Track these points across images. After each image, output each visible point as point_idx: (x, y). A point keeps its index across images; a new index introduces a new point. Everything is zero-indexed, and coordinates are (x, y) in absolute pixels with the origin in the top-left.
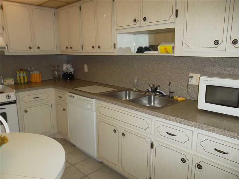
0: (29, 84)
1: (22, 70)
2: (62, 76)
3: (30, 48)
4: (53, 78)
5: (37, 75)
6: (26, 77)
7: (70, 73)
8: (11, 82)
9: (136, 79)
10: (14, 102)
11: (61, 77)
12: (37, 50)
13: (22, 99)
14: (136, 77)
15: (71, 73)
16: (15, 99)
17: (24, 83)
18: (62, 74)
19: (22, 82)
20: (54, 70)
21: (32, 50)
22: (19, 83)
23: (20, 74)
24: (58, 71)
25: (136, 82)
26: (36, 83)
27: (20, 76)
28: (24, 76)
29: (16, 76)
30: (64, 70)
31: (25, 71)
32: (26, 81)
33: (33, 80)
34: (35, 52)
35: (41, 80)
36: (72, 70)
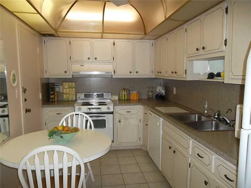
0: (128, 101)
1: (124, 89)
2: (155, 96)
3: (131, 72)
4: (147, 98)
5: (135, 94)
6: (126, 95)
7: (161, 94)
8: (116, 98)
9: (206, 104)
10: (112, 113)
11: (154, 98)
12: (135, 74)
13: (118, 111)
14: (207, 102)
15: (163, 94)
16: (113, 111)
17: (124, 100)
18: (155, 95)
19: (123, 99)
20: (149, 91)
21: (132, 74)
22: (121, 99)
23: (122, 92)
24: (152, 92)
25: (206, 107)
26: (133, 100)
27: (122, 94)
28: (125, 94)
29: (120, 94)
30: (158, 91)
31: (126, 90)
32: (126, 98)
33: (132, 98)
34: (134, 76)
35: (138, 99)
36: (163, 92)
